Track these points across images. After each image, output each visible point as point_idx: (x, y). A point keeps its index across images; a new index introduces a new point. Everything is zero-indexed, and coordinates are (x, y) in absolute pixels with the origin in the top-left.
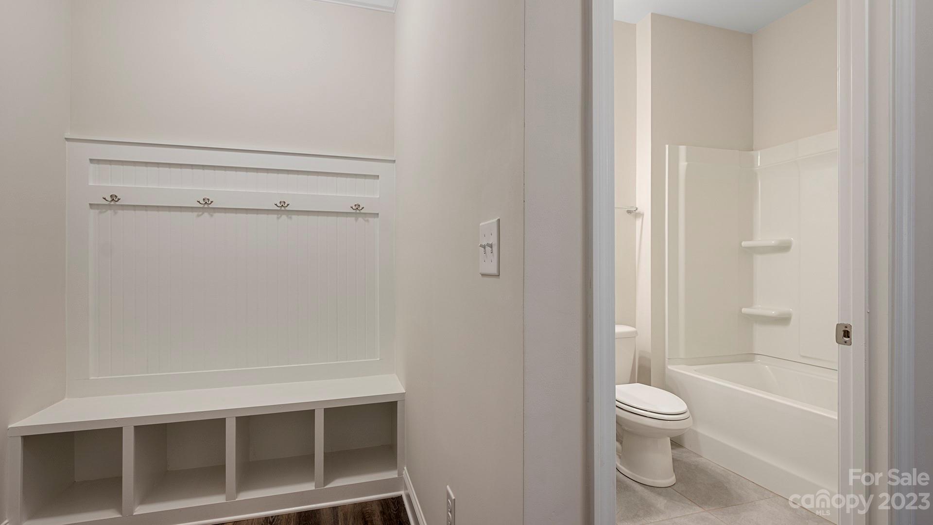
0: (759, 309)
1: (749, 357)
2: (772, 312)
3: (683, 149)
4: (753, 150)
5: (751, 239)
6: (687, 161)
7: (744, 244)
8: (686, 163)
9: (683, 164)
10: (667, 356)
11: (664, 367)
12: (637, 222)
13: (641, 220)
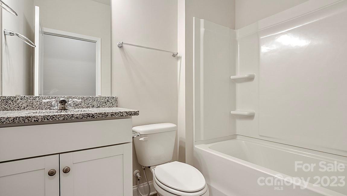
0: (239, 111)
1: (234, 136)
2: (246, 113)
3: (202, 21)
4: (235, 29)
5: (235, 75)
6: (204, 28)
7: (232, 77)
8: (204, 29)
9: (202, 30)
10: (194, 140)
11: (193, 147)
12: (178, 62)
13: (180, 60)
